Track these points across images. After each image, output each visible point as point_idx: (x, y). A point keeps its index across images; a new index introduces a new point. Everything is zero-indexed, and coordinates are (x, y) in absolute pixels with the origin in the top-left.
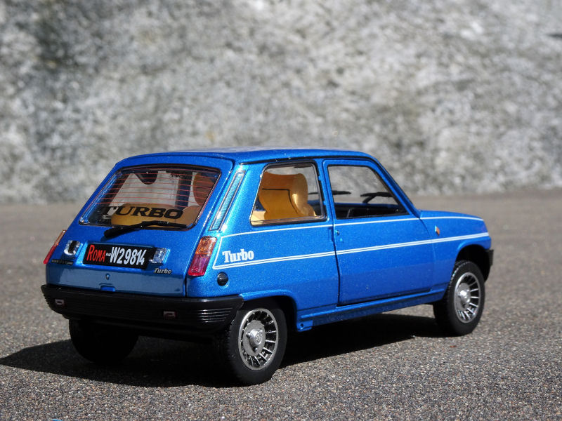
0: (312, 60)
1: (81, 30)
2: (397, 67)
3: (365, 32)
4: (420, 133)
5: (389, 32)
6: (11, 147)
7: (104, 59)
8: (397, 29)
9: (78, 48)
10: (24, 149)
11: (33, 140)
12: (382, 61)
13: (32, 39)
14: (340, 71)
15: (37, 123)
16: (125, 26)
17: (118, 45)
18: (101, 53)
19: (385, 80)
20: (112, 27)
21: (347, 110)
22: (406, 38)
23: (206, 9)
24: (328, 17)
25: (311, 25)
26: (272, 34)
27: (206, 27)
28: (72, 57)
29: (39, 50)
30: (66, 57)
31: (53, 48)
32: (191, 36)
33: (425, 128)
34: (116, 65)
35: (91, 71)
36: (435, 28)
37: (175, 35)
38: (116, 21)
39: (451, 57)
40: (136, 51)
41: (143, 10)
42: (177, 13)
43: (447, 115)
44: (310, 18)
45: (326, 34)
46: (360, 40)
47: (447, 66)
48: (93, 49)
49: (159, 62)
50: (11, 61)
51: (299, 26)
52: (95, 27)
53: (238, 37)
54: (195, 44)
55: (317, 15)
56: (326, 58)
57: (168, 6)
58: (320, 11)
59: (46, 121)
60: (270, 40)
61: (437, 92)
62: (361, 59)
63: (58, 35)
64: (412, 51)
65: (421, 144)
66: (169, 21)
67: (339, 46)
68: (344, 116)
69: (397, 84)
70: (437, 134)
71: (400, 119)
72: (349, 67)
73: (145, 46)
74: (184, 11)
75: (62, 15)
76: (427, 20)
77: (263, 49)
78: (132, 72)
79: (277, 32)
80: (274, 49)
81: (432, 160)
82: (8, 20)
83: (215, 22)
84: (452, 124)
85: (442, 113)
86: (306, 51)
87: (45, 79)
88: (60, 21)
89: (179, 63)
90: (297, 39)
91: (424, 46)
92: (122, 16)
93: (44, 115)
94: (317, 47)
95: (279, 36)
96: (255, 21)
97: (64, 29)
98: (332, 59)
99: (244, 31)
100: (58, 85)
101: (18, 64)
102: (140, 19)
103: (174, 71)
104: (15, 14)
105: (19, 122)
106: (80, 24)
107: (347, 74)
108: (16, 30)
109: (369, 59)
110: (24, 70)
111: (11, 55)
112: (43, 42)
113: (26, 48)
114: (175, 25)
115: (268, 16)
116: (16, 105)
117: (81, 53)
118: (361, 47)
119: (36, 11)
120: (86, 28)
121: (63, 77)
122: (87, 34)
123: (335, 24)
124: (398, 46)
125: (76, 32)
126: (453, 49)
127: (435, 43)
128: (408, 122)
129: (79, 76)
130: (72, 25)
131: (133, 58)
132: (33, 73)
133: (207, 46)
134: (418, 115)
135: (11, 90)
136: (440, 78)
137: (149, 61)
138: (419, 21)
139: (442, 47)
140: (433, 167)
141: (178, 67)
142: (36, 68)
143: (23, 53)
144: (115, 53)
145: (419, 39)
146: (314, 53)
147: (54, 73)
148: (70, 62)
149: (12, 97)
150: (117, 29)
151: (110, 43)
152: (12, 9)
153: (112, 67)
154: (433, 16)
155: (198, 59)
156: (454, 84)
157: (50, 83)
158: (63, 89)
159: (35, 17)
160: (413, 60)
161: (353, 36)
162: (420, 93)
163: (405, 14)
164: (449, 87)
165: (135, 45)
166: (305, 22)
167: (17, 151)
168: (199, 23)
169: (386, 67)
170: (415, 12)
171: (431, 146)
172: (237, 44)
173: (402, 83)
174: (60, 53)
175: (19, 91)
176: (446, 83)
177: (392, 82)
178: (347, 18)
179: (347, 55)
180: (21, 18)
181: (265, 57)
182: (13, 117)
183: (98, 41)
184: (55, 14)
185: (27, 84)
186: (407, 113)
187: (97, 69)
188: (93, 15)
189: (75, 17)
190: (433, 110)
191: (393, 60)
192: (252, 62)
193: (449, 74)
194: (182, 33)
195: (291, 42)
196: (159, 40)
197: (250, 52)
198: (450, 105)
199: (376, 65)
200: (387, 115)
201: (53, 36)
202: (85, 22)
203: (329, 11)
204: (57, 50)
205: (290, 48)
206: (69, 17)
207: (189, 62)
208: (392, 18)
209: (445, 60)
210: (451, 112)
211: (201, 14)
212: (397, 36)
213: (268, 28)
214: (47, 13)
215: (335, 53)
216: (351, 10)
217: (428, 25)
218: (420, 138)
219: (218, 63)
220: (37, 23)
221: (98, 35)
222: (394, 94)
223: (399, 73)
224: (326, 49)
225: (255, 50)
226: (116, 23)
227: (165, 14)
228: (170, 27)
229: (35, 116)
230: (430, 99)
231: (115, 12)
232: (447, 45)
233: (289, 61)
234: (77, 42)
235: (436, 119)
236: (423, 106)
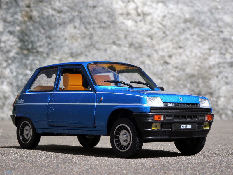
0: (156, 51)
1: (40, 35)
2: (199, 54)
3: (183, 37)
4: (211, 89)
5: (194, 37)
6: (4, 92)
7: (52, 49)
8: (199, 36)
9: (39, 44)
10: (11, 94)
11: (15, 90)
12: (192, 51)
13: (16, 39)
14: (170, 56)
15: (17, 81)
16: (62, 33)
17: (58, 42)
18: (50, 47)
19: (193, 61)
20: (56, 33)
21: (173, 76)
22: (203, 40)
23: (103, 25)
24: (164, 29)
25: (156, 33)
26: (136, 38)
27: (103, 34)
28: (36, 48)
29: (19, 45)
30: (33, 48)
31: (26, 43)
32: (96, 38)
33: (213, 86)
34: (58, 53)
35: (45, 55)
36: (218, 35)
37: (87, 38)
38: (58, 31)
39: (226, 50)
40: (67, 46)
41: (72, 25)
42: (88, 27)
43: (224, 79)
44: (155, 30)
45: (163, 38)
46: (180, 41)
47: (224, 55)
48: (46, 45)
49: (79, 51)
50: (5, 50)
51: (149, 34)
52: (48, 33)
53: (119, 39)
54: (97, 42)
55: (159, 28)
56: (163, 50)
57: (84, 23)
58: (161, 26)
59: (21, 80)
60: (135, 41)
61: (219, 67)
62: (181, 51)
63: (29, 38)
64: (206, 47)
65: (211, 94)
66: (85, 31)
67: (170, 44)
68: (172, 79)
69: (199, 63)
70: (219, 89)
71: (200, 81)
72: (175, 54)
73: (72, 43)
74: (92, 26)
75: (31, 28)
76: (214, 31)
77: (131, 45)
78: (66, 56)
79: (138, 36)
80: (137, 45)
81: (217, 102)
82: (4, 30)
83: (107, 31)
84: (227, 83)
85: (222, 78)
86: (153, 46)
87: (22, 59)
88: (30, 30)
89: (89, 51)
90: (148, 40)
91: (213, 44)
92: (61, 28)
93: (21, 77)
94: (159, 44)
95: (139, 39)
96: (128, 31)
97: (32, 34)
98: (166, 50)
99: (122, 36)
100: (28, 62)
101: (9, 51)
102: (70, 30)
103: (86, 56)
104: (8, 27)
105: (8, 80)
106: (40, 32)
107: (173, 58)
108: (8, 34)
109: (185, 50)
110: (12, 54)
111: (5, 47)
112: (22, 41)
113: (13, 44)
114: (87, 33)
115: (134, 28)
116: (7, 72)
117: (40, 46)
118: (181, 44)
119: (18, 25)
120: (43, 34)
121: (31, 58)
122: (43, 37)
123: (168, 33)
124: (200, 44)
125: (38, 36)
126: (227, 46)
127: (218, 43)
128: (204, 82)
129: (39, 58)
130: (36, 33)
131: (66, 49)
132: (16, 56)
133: (103, 43)
134: (210, 79)
135: (5, 64)
136: (221, 60)
137: (74, 50)
138: (210, 32)
139: (222, 45)
140: (217, 106)
141: (88, 54)
142: (17, 53)
143: (11, 46)
144: (57, 46)
145: (210, 40)
146: (157, 47)
147: (26, 56)
148: (35, 51)
149: (5, 68)
150: (59, 34)
151: (54, 41)
152: (6, 24)
153: (55, 53)
154: (217, 29)
155: (98, 49)
156: (228, 63)
157: (24, 61)
158: (31, 64)
159: (18, 28)
160: (207, 51)
161: (177, 39)
162: (210, 68)
163: (203, 28)
164: (225, 65)
165: (67, 42)
166: (153, 32)
167: (7, 95)
168: (100, 32)
169: (194, 55)
170: (208, 27)
171: (216, 95)
172: (118, 42)
173: (202, 63)
174: (30, 46)
175: (9, 65)
176: (224, 63)
177: (196, 62)
178: (174, 30)
179: (173, 48)
180: (11, 29)
181: (132, 49)
182: (5, 78)
183: (49, 40)
184: (28, 27)
185: (13, 62)
186: (203, 78)
187: (48, 54)
188: (46, 27)
189: (38, 28)
190: (217, 77)
191: (197, 51)
192: (126, 52)
193: (226, 58)
194: (91, 37)
195: (145, 42)
196: (79, 40)
197: (125, 46)
198: (226, 74)
199: (188, 53)
200: (194, 79)
201: (26, 38)
202: (43, 31)
203: (165, 26)
204: (28, 45)
205: (145, 44)
206: (35, 29)
207: (94, 51)
208: (197, 30)
209: (223, 51)
210: (226, 77)
211: (100, 27)
212: (199, 39)
213: (134, 35)
214: (24, 26)
215: (167, 47)
216: (176, 26)
217: (214, 34)
218: (210, 91)
219: (108, 52)
220: (19, 31)
221: (49, 37)
222: (197, 68)
223: (200, 57)
224: (163, 45)
225: (127, 45)
226: (58, 32)
227: (83, 27)
228: (85, 33)
229: (16, 77)
230: (216, 71)
231: (58, 26)
232: (224, 44)
233: (144, 51)
234: (38, 41)
235: (219, 81)
236: (212, 74)
